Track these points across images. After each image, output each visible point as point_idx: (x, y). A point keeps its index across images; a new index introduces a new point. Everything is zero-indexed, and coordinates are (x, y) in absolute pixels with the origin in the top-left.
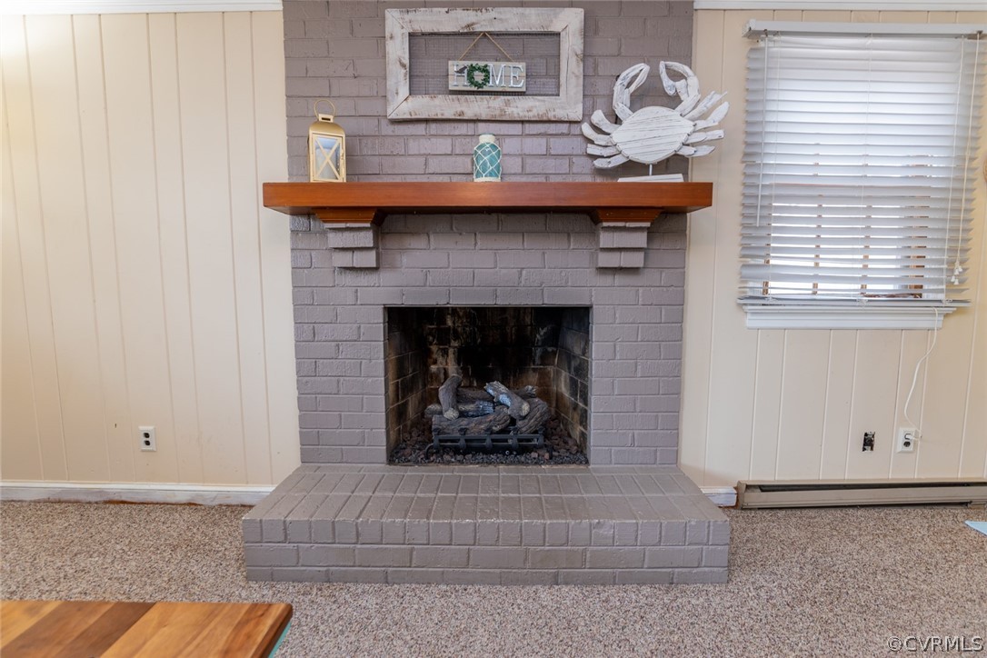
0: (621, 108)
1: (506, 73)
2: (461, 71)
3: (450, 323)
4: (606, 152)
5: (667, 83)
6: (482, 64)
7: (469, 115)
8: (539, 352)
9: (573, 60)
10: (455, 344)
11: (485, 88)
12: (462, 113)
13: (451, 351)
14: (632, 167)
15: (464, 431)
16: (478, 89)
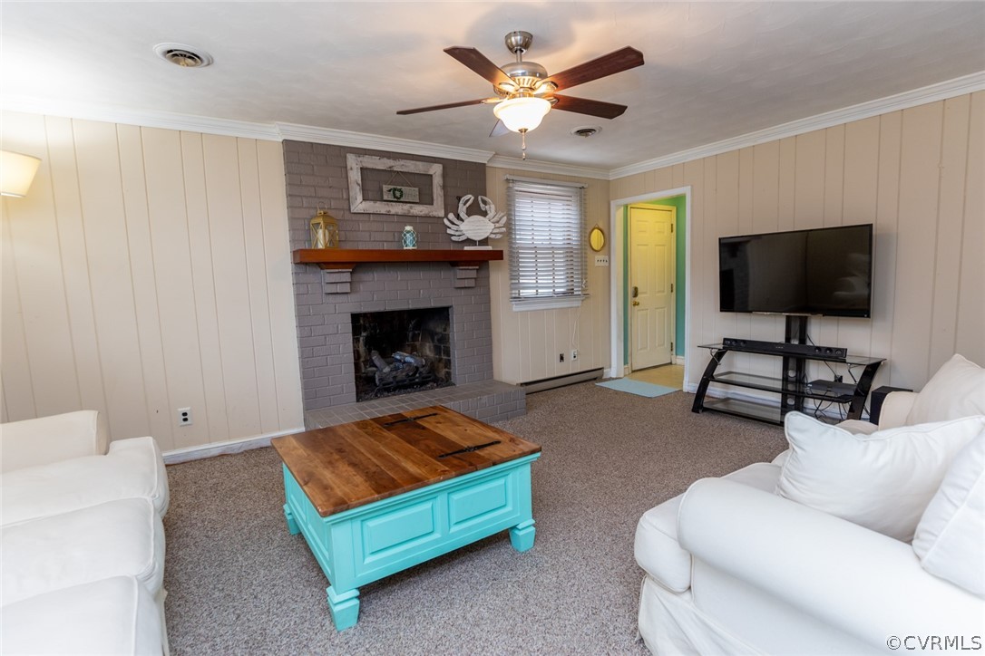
0: (463, 215)
1: (411, 192)
2: (390, 191)
3: (362, 322)
4: (457, 233)
5: (482, 205)
6: (399, 187)
7: (393, 212)
8: (411, 334)
9: (439, 188)
10: (364, 334)
11: (402, 200)
12: (389, 211)
13: (361, 339)
14: (469, 241)
15: (395, 377)
16: (398, 200)
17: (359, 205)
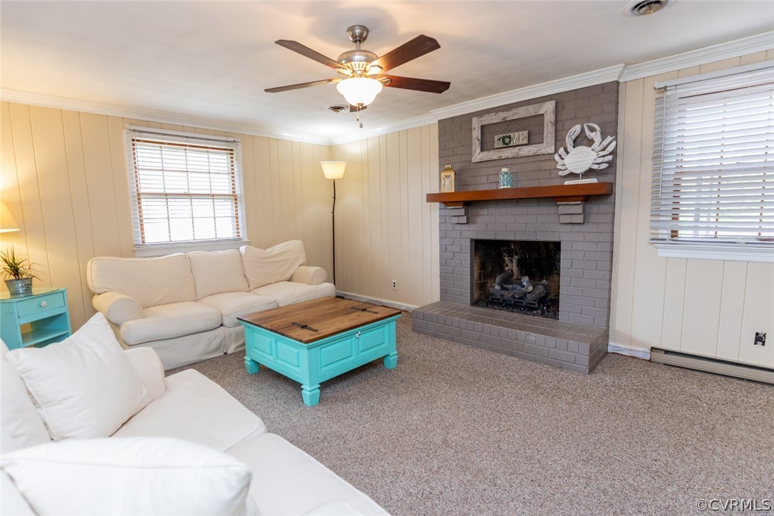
0: (569, 146)
1: (520, 136)
2: (499, 139)
3: (513, 247)
4: (563, 168)
5: (588, 133)
6: (508, 135)
7: (504, 157)
9: (550, 125)
10: (516, 257)
11: (511, 144)
12: (501, 157)
13: (514, 261)
16: (507, 146)
17: (478, 156)
